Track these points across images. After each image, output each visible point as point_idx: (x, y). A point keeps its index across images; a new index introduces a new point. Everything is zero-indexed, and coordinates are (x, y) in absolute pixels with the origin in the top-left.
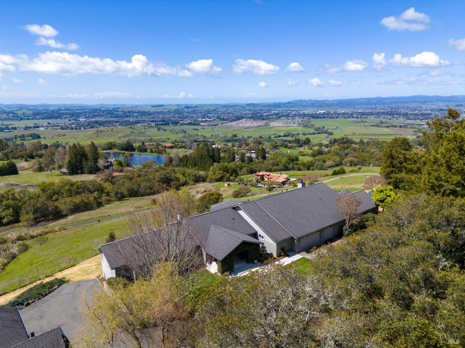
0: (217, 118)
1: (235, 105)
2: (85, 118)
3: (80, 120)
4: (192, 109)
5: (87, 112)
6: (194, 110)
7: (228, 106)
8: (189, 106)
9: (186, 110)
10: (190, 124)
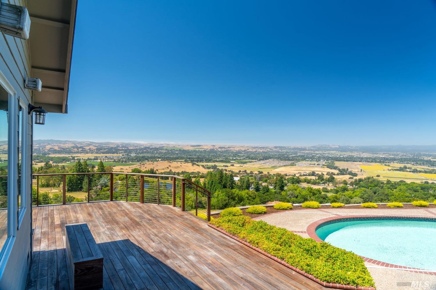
0: (247, 158)
1: (264, 147)
2: (135, 154)
3: (131, 155)
4: (225, 149)
5: (138, 149)
6: (227, 150)
7: (258, 148)
8: (223, 146)
9: (219, 150)
10: (222, 161)
